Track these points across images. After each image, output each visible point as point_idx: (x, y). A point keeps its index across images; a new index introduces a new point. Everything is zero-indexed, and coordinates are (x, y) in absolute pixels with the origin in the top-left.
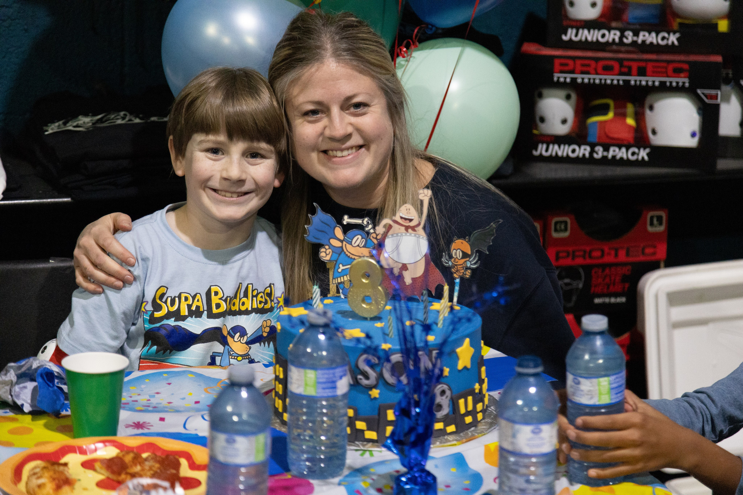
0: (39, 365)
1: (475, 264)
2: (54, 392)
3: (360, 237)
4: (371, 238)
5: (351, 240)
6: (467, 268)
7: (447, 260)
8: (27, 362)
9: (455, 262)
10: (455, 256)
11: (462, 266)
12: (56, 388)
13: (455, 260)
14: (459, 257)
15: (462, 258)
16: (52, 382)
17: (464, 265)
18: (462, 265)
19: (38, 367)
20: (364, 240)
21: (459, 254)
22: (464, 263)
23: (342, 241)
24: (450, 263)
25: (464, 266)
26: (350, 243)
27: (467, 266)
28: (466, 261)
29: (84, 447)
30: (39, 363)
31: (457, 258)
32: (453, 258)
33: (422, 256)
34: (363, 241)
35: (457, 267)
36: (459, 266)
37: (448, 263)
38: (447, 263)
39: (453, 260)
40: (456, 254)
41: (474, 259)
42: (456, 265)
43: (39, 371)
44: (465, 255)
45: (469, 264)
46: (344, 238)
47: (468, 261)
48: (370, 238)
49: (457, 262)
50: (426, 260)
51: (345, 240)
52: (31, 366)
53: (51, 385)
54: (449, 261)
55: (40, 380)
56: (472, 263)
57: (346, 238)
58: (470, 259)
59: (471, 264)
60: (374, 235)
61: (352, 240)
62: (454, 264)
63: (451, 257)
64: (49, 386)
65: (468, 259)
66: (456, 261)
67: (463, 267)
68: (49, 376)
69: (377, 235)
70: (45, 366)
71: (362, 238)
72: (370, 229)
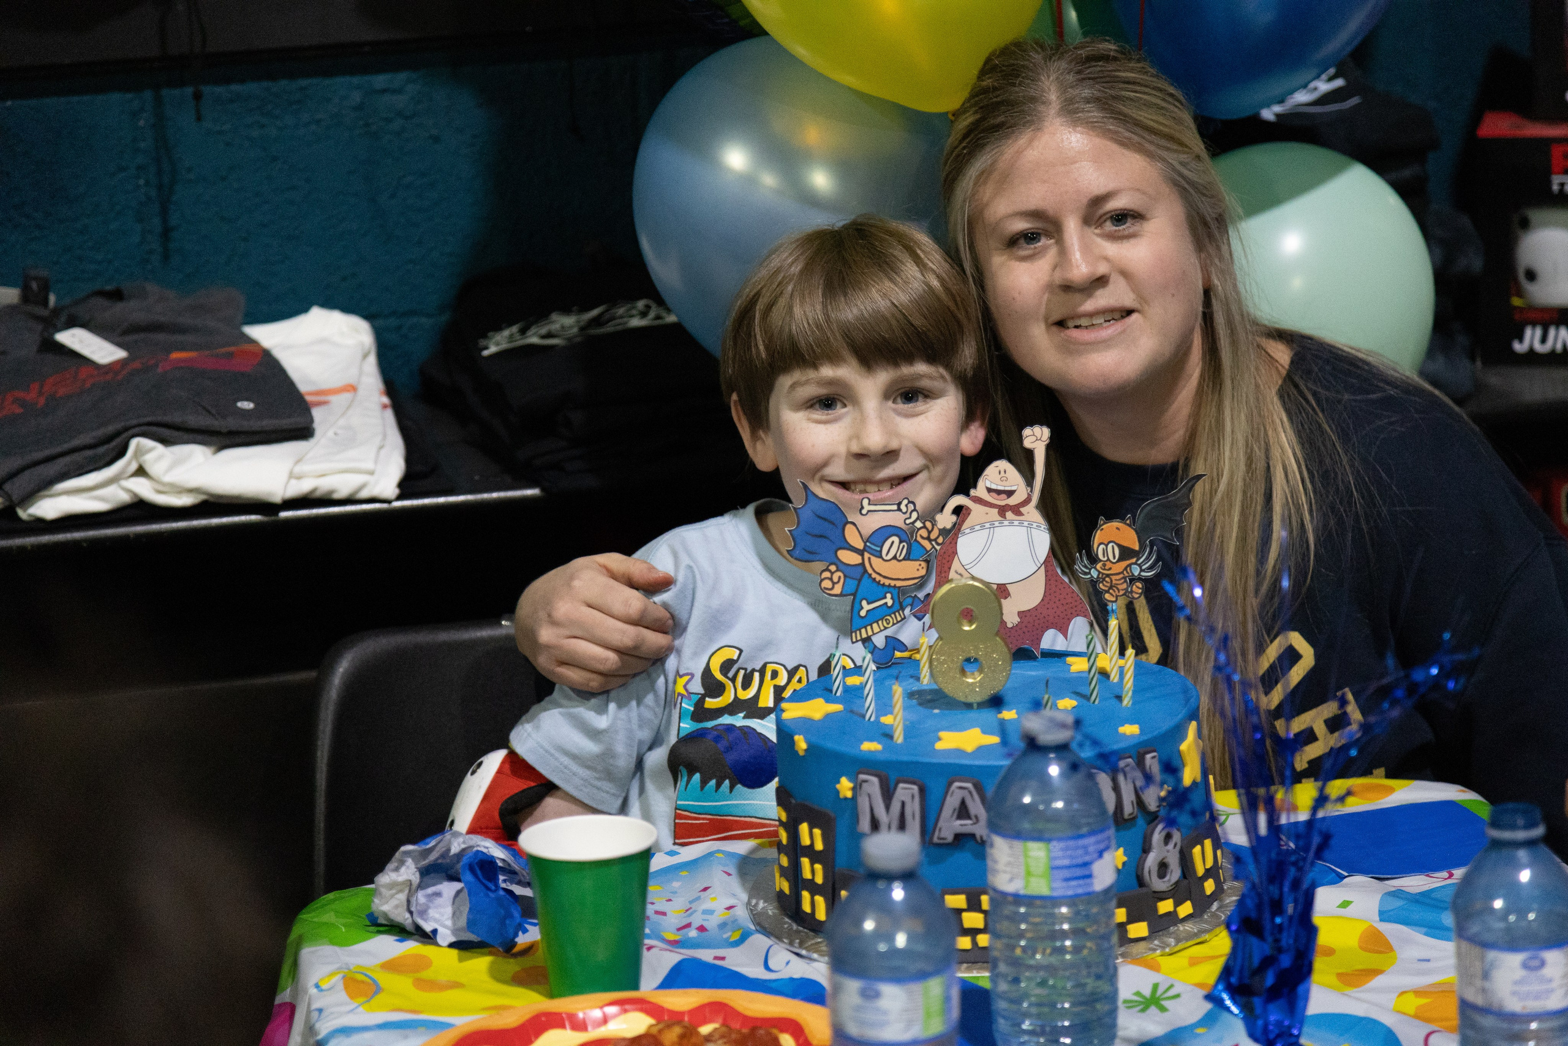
0: (463, 846)
1: (1151, 568)
2: (499, 900)
3: (896, 539)
4: (919, 539)
5: (879, 549)
6: (1133, 580)
7: (1086, 567)
8: (439, 842)
9: (1105, 569)
10: (1104, 557)
11: (1122, 576)
12: (502, 893)
13: (1104, 565)
14: (1114, 558)
15: (1121, 559)
16: (495, 880)
17: (1125, 572)
18: (1122, 573)
19: (464, 850)
20: (904, 544)
21: (1113, 552)
22: (1126, 569)
23: (861, 553)
24: (1094, 573)
25: (1127, 575)
26: (878, 554)
27: (1133, 575)
28: (1130, 565)
29: (581, 1015)
30: (464, 842)
31: (1108, 559)
32: (1101, 561)
33: (1039, 565)
34: (904, 546)
35: (1111, 581)
36: (1114, 578)
37: (1089, 573)
38: (1085, 574)
39: (1099, 566)
40: (1105, 552)
41: (1148, 559)
42: (1108, 575)
43: (465, 860)
44: (1126, 553)
45: (1136, 571)
46: (865, 545)
47: (1135, 563)
48: (916, 540)
49: (1110, 569)
50: (1046, 571)
51: (867, 548)
52: (449, 850)
53: (493, 888)
54: (1090, 570)
55: (468, 876)
56: (1144, 567)
57: (868, 544)
58: (1137, 560)
59: (1142, 571)
60: (924, 533)
61: (882, 547)
62: (1103, 574)
63: (1093, 560)
64: (488, 889)
65: (1134, 560)
66: (1107, 568)
67: (1125, 578)
68: (486, 868)
69: (929, 532)
70: (475, 849)
71: (901, 542)
72: (915, 521)
